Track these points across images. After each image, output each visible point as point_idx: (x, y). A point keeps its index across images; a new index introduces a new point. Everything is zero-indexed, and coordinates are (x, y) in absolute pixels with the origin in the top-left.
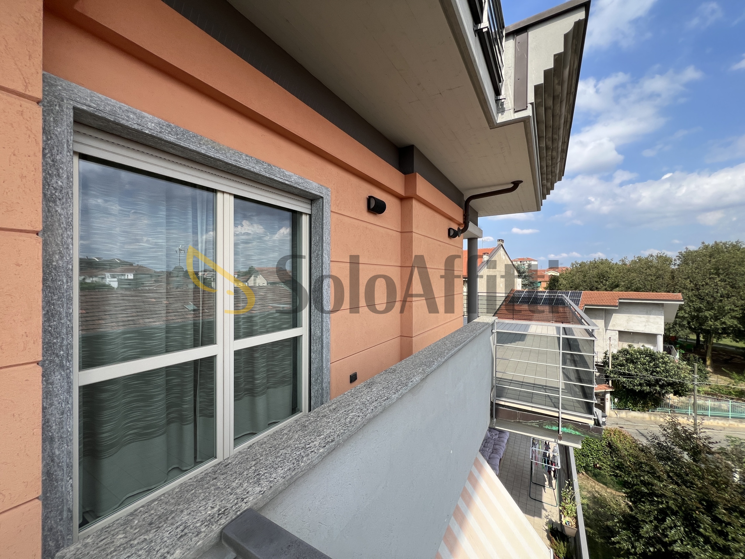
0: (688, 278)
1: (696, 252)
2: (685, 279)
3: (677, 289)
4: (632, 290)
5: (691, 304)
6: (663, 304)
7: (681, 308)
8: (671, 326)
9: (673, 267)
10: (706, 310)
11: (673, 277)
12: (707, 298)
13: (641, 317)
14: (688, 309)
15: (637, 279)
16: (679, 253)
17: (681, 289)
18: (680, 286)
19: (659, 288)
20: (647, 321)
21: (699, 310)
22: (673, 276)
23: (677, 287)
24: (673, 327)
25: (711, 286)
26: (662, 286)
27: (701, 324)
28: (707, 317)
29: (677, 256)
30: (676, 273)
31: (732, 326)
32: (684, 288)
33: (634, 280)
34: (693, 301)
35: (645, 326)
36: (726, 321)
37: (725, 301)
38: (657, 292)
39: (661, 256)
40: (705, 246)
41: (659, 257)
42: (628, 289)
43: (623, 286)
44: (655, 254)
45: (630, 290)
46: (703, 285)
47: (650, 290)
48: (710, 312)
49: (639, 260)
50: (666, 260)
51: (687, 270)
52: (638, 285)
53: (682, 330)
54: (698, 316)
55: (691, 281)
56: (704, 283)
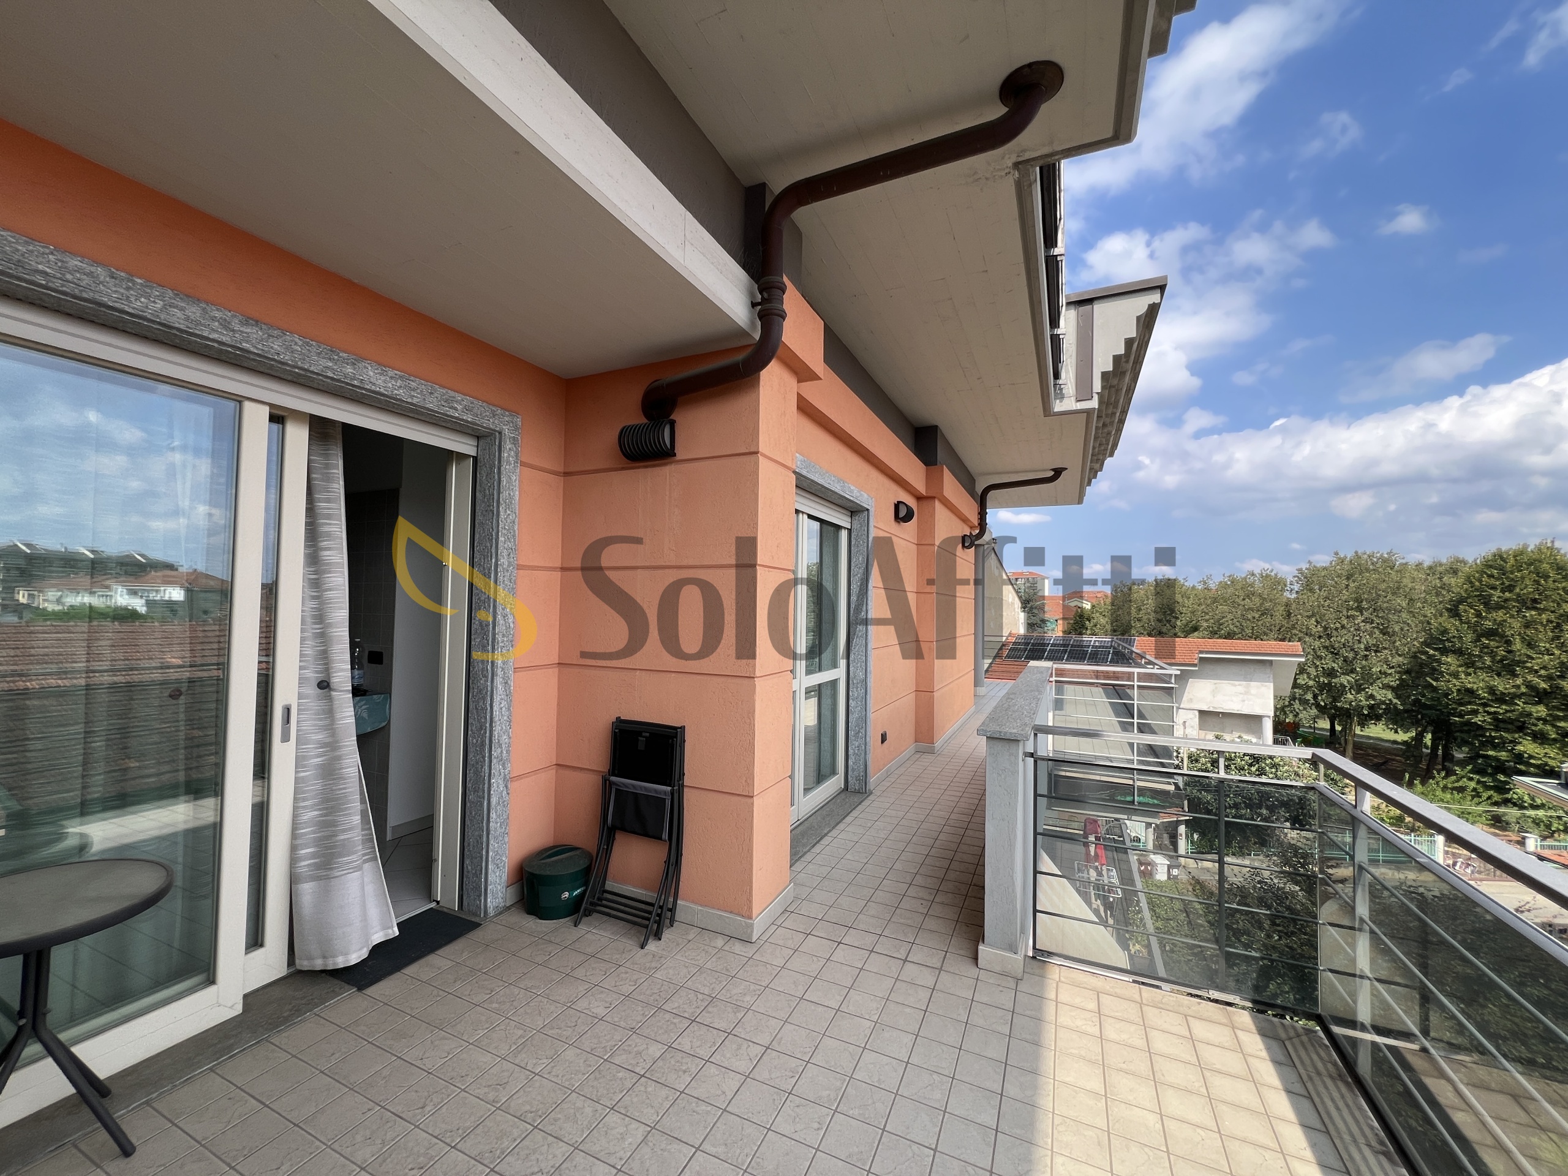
0: (1313, 615)
1: (1325, 569)
2: (1309, 617)
3: (1295, 635)
4: (1220, 637)
5: (1318, 663)
6: (1271, 661)
7: (1302, 669)
8: (1287, 703)
9: (1287, 594)
10: (1343, 674)
11: (1289, 615)
12: (1343, 652)
13: (1235, 686)
14: (1313, 671)
15: (1230, 616)
16: (1297, 570)
17: (1301, 635)
18: (1300, 631)
19: (1265, 634)
20: (1246, 693)
21: (1331, 673)
22: (1288, 611)
23: (1294, 631)
24: (1290, 705)
25: (1349, 631)
26: (1271, 630)
27: (1335, 700)
28: (1345, 687)
29: (1295, 577)
30: (1294, 606)
31: (1383, 703)
32: (1307, 634)
33: (1223, 617)
34: (1320, 658)
35: (1244, 701)
36: (1375, 694)
37: (1373, 658)
38: (1262, 640)
39: (1267, 576)
40: (1340, 558)
41: (1265, 577)
42: (1213, 634)
43: (1205, 629)
44: (1257, 571)
45: (1217, 636)
46: (1336, 629)
47: (1251, 637)
48: (1348, 678)
49: (1232, 582)
50: (1276, 583)
51: (1312, 600)
52: (1231, 627)
53: (1305, 709)
54: (1330, 683)
55: (1317, 622)
56: (1338, 625)
